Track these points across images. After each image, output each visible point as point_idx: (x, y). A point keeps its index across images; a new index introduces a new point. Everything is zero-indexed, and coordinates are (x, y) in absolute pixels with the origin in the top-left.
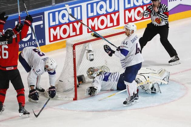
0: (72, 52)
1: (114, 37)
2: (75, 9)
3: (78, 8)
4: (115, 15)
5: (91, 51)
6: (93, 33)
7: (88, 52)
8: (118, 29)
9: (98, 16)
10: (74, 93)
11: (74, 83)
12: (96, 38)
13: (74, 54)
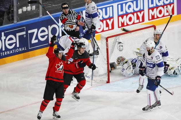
0: (106, 44)
1: (139, 31)
2: (108, 8)
3: (110, 7)
4: (141, 13)
5: (121, 43)
6: (122, 28)
7: (119, 44)
8: (143, 25)
9: (127, 14)
10: (107, 77)
11: (107, 69)
12: (125, 32)
13: (107, 45)
